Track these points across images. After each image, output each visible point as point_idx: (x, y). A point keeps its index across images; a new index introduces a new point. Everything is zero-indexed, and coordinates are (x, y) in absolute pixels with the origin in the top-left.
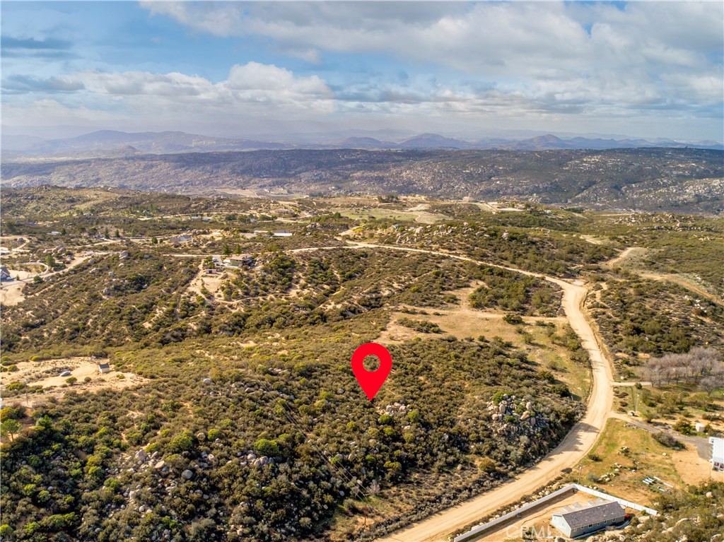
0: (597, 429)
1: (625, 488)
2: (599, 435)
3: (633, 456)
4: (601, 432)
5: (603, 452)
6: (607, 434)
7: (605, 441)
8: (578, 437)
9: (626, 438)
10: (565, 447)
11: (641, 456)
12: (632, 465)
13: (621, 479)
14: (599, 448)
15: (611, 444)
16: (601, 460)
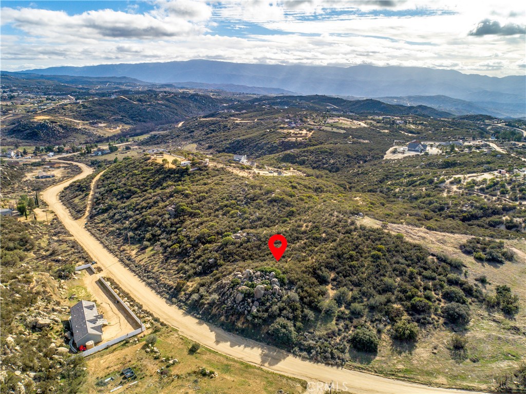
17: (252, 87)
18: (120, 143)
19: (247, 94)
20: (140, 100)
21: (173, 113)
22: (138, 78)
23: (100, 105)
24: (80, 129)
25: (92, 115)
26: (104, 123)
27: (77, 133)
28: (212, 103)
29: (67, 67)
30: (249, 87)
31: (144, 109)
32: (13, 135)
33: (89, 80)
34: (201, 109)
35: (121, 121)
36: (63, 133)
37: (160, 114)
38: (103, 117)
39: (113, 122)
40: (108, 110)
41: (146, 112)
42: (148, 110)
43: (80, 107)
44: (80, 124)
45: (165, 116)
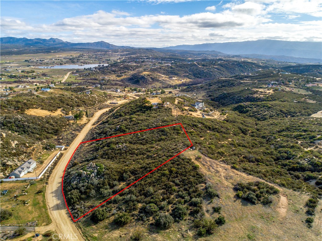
0: (52, 210)
1: (16, 187)
2: (48, 208)
3: (20, 203)
4: (49, 210)
5: (38, 198)
6: (44, 210)
7: (42, 204)
8: (59, 199)
9: (31, 213)
10: (59, 191)
11: (15, 204)
12: (18, 198)
13: (20, 190)
14: (42, 199)
15: (37, 204)
16: (36, 194)
17: (298, 58)
18: (174, 89)
19: (289, 62)
20: (203, 65)
21: (220, 73)
22: (222, 52)
23: (181, 67)
24: (160, 80)
25: (173, 73)
26: (176, 77)
27: (158, 82)
28: (251, 68)
29: (186, 45)
30: (296, 58)
31: (203, 70)
32: (129, 81)
33: (193, 52)
34: (243, 71)
35: (187, 77)
36: (151, 82)
37: (211, 74)
38: (178, 74)
39: (182, 77)
40: (183, 70)
41: (204, 72)
42: (205, 71)
43: (169, 68)
44: (164, 77)
45: (214, 75)
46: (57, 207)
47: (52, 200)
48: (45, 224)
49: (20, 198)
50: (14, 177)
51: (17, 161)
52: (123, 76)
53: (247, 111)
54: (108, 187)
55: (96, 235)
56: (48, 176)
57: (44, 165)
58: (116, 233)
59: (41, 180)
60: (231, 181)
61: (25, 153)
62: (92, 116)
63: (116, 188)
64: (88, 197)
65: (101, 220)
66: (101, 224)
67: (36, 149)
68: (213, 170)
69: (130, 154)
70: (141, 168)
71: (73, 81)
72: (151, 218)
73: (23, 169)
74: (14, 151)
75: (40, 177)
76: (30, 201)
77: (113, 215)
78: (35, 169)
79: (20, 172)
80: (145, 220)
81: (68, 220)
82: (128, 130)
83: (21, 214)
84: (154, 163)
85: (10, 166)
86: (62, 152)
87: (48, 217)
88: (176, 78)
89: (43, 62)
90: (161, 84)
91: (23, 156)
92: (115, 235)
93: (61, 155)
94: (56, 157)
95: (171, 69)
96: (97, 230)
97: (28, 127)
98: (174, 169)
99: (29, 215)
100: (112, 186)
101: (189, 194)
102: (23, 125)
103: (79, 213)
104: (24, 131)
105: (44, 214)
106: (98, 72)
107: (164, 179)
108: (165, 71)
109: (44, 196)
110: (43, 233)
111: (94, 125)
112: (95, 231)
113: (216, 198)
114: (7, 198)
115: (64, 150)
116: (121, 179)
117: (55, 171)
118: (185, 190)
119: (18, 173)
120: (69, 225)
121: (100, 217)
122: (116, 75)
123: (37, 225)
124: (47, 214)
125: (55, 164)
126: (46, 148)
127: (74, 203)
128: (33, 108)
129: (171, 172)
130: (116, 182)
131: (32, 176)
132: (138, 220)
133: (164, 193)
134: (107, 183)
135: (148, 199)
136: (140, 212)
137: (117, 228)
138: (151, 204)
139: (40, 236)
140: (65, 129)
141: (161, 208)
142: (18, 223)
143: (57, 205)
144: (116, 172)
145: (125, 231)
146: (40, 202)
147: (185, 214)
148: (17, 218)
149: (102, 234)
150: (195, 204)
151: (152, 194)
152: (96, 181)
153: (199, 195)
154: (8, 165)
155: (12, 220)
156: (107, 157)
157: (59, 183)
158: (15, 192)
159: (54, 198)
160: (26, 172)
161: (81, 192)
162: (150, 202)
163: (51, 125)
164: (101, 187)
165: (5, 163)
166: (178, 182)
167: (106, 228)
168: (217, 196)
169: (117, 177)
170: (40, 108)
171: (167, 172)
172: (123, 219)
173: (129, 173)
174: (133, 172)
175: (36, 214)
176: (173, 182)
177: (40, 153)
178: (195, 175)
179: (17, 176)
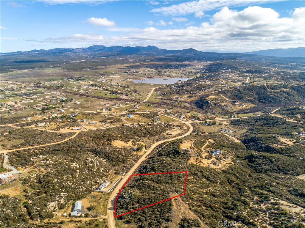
1: (98, 195)
2: (108, 208)
3: (99, 203)
5: (105, 203)
9: (101, 209)
10: (113, 201)
11: (97, 203)
13: (100, 197)
15: (104, 206)
16: (105, 200)
21: (287, 99)
25: (238, 96)
27: (219, 107)
32: (196, 104)
35: (251, 101)
36: (213, 107)
37: (277, 99)
38: (243, 98)
39: (246, 101)
40: (249, 94)
41: (269, 97)
42: (271, 96)
43: (236, 91)
44: (227, 102)
45: (280, 101)
46: (111, 209)
47: (110, 205)
48: (105, 215)
49: (99, 201)
50: (98, 189)
51: (101, 180)
52: (193, 97)
53: (255, 161)
54: (131, 205)
55: (120, 224)
56: (112, 192)
57: (112, 184)
58: (126, 225)
59: (109, 193)
60: (183, 215)
61: (106, 176)
62: (148, 149)
63: (134, 206)
64: (122, 208)
65: (123, 219)
66: (123, 220)
67: (111, 174)
68: (179, 208)
69: (149, 188)
70: (148, 199)
71: (154, 100)
72: (141, 223)
73: (103, 186)
74: (101, 174)
75: (108, 192)
76: (102, 203)
77: (128, 218)
78: (108, 186)
79: (101, 187)
80: (138, 223)
81: (113, 215)
82: (157, 170)
83: (98, 208)
84: (155, 197)
85: (98, 183)
86: (122, 177)
87: (106, 212)
88: (238, 103)
89: (138, 73)
90: (221, 110)
91: (104, 178)
92: (125, 226)
93: (122, 179)
94: (118, 181)
95: (238, 92)
96: (121, 222)
97: (111, 156)
98: (161, 203)
99: (100, 209)
100: (133, 205)
101: (160, 217)
102: (108, 155)
103: (117, 214)
104: (108, 159)
105: (106, 210)
106: (174, 92)
107: (154, 207)
108: (231, 93)
109: (108, 202)
110: (103, 218)
111: (146, 157)
112: (120, 222)
113: (171, 222)
114: (95, 200)
115: (124, 176)
116: (138, 202)
117: (116, 189)
118: (160, 214)
119: (101, 188)
120: (113, 217)
121: (123, 217)
122: (188, 95)
123: (102, 215)
124: (107, 211)
125: (117, 184)
126: (116, 174)
127: (117, 209)
128: (116, 140)
129: (159, 204)
130: (135, 203)
131: (105, 190)
132: (136, 222)
133: (150, 214)
134: (131, 203)
135: (143, 215)
136: (138, 220)
137: (127, 224)
138: (143, 218)
139: (102, 219)
140: (129, 159)
141: (146, 220)
142: (96, 212)
143: (111, 208)
144: (137, 198)
145: (130, 225)
146: (106, 205)
147: (153, 225)
148: (97, 210)
149: (122, 224)
150: (159, 222)
151: (146, 213)
152: (127, 201)
153: (164, 219)
154: (97, 182)
155: (95, 210)
156: (138, 187)
157: (115, 197)
158: (98, 197)
159: (111, 204)
160: (104, 187)
161: (120, 204)
162: (143, 216)
163: (123, 156)
164: (128, 204)
165: (97, 181)
166: (159, 210)
167: (124, 222)
168: (172, 221)
169: (137, 201)
170: (120, 140)
171: (157, 204)
172: (130, 221)
173: (142, 200)
174: (144, 200)
175: (103, 210)
176: (157, 209)
177: (112, 176)
178: (168, 208)
179: (100, 189)
